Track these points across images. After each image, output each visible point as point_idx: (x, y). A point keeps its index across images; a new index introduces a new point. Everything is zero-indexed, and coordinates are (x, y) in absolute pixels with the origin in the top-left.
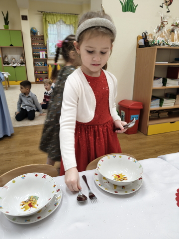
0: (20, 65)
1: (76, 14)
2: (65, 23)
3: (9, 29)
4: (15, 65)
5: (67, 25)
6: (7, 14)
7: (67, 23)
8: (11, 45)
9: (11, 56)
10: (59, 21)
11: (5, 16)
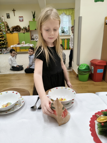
1: (73, 9)
2: (66, 14)
3: (35, 20)
5: (67, 15)
6: (35, 13)
7: (67, 14)
8: (36, 29)
9: (36, 35)
10: (63, 14)
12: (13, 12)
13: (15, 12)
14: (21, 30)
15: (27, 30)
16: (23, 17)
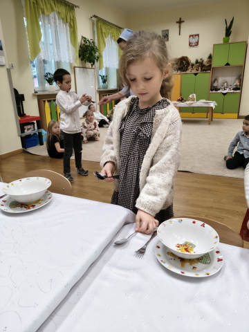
0: (232, 91)
3: (230, 41)
4: (225, 92)
6: (232, 22)
8: (228, 64)
12: (178, 25)
13: (182, 24)
15: (204, 67)
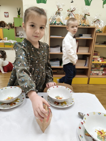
3: (20, 17)
4: (21, 37)
8: (20, 26)
9: (21, 32)
11: (19, 10)
13: (0, 7)
14: (6, 26)
16: (8, 13)
